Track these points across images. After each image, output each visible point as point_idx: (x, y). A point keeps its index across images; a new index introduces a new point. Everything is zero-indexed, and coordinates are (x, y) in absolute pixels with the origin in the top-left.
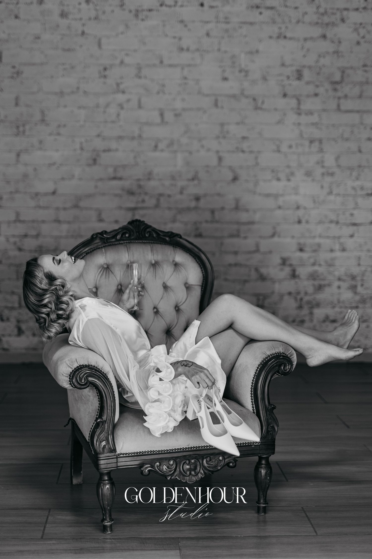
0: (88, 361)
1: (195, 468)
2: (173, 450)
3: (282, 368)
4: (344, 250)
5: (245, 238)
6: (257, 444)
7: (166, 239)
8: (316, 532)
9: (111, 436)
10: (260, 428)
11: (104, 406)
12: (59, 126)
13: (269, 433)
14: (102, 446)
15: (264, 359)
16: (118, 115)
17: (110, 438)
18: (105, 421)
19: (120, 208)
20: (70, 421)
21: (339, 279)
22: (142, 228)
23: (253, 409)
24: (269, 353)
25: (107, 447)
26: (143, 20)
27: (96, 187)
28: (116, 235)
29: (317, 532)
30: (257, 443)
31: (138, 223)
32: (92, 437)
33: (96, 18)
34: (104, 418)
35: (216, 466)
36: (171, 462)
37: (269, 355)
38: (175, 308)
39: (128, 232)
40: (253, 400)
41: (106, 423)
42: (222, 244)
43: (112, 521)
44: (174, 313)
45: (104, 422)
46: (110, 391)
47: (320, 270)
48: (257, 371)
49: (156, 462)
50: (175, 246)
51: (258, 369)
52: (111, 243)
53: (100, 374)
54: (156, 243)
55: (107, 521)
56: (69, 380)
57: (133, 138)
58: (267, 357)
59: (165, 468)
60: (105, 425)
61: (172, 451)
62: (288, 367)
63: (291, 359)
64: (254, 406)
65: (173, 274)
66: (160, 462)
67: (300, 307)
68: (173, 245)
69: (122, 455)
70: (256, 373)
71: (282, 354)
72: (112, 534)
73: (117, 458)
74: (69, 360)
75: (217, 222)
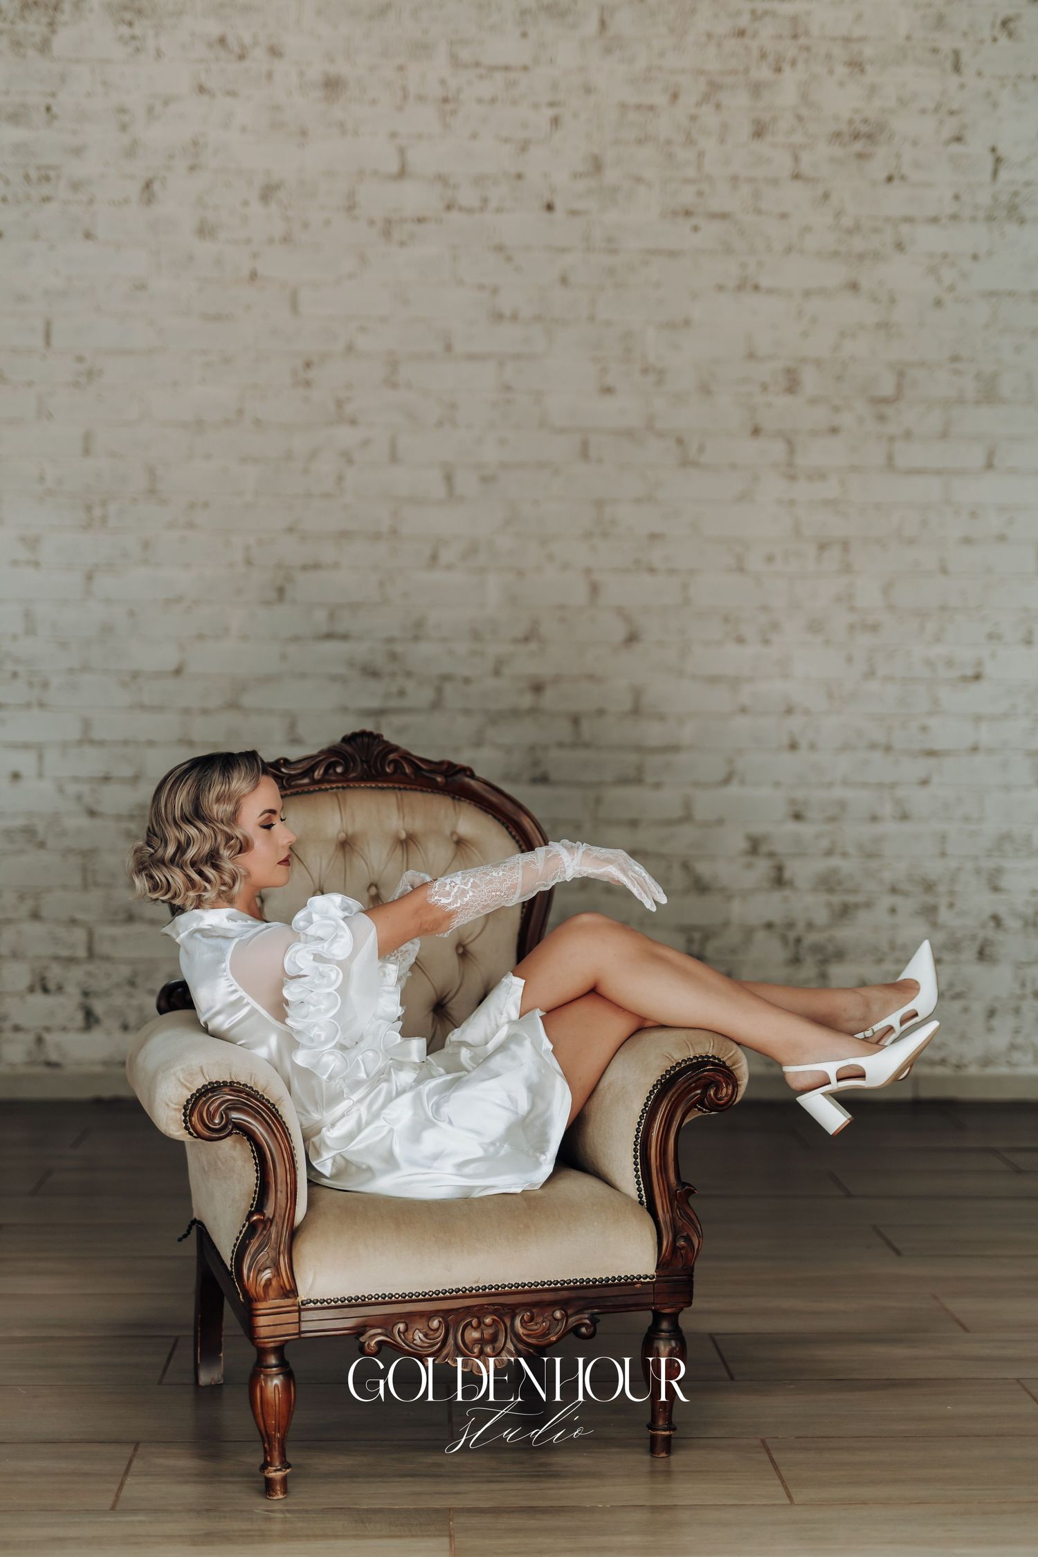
0: (230, 1074)
1: (494, 1339)
2: (439, 1294)
3: (712, 1093)
4: (904, 817)
5: (657, 786)
6: (648, 1280)
7: (435, 780)
8: (790, 1497)
9: (284, 1258)
10: (656, 1240)
11: (268, 1183)
12: (192, 506)
13: (679, 1254)
14: (263, 1282)
15: (667, 1071)
16: (340, 478)
17: (283, 1262)
18: (271, 1221)
19: (345, 710)
20: (194, 1228)
21: (894, 890)
22: (376, 752)
23: (639, 1195)
24: (679, 1056)
25: (274, 1283)
26: (402, 244)
27: (284, 657)
28: (311, 770)
29: (793, 1496)
30: (647, 1277)
31: (366, 740)
32: (239, 1257)
33: (286, 239)
34: (269, 1211)
35: (545, 1334)
36: (435, 1324)
37: (680, 1061)
38: (457, 947)
39: (341, 761)
40: (639, 1173)
41: (274, 1224)
42: (598, 801)
43: (286, 1468)
44: (454, 960)
45: (267, 1223)
46: (282, 1145)
47: (847, 866)
48: (648, 1101)
49: (397, 1321)
50: (457, 797)
51: (651, 1095)
52: (299, 790)
53: (258, 1103)
54: (411, 789)
55: (274, 1468)
56: (183, 1118)
57: (377, 537)
58: (675, 1067)
59: (420, 1338)
60: (271, 1229)
61: (437, 1295)
62: (725, 1091)
63: (735, 1073)
64: (642, 1186)
65: (451, 864)
66: (407, 1321)
67: (796, 960)
68: (452, 795)
69: (312, 1305)
70: (646, 1105)
71: (711, 1059)
72: (288, 1500)
73: (299, 1311)
74: (183, 1069)
75: (586, 746)
